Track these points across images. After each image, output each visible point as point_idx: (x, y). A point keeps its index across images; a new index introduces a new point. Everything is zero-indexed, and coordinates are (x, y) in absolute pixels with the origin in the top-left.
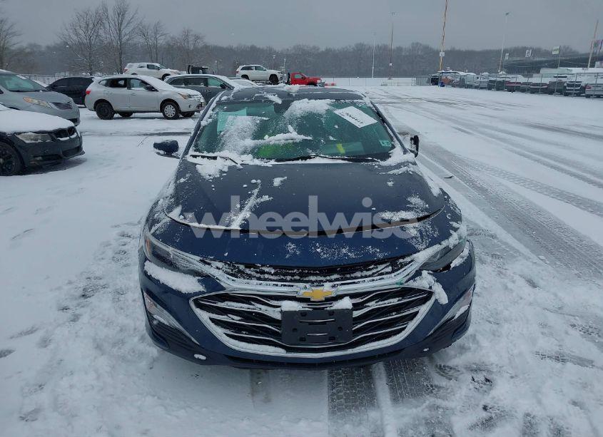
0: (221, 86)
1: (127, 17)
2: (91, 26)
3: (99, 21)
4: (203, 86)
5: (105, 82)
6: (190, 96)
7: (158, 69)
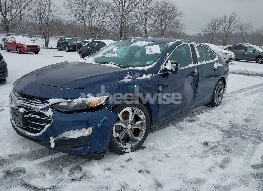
0: (253, 51)
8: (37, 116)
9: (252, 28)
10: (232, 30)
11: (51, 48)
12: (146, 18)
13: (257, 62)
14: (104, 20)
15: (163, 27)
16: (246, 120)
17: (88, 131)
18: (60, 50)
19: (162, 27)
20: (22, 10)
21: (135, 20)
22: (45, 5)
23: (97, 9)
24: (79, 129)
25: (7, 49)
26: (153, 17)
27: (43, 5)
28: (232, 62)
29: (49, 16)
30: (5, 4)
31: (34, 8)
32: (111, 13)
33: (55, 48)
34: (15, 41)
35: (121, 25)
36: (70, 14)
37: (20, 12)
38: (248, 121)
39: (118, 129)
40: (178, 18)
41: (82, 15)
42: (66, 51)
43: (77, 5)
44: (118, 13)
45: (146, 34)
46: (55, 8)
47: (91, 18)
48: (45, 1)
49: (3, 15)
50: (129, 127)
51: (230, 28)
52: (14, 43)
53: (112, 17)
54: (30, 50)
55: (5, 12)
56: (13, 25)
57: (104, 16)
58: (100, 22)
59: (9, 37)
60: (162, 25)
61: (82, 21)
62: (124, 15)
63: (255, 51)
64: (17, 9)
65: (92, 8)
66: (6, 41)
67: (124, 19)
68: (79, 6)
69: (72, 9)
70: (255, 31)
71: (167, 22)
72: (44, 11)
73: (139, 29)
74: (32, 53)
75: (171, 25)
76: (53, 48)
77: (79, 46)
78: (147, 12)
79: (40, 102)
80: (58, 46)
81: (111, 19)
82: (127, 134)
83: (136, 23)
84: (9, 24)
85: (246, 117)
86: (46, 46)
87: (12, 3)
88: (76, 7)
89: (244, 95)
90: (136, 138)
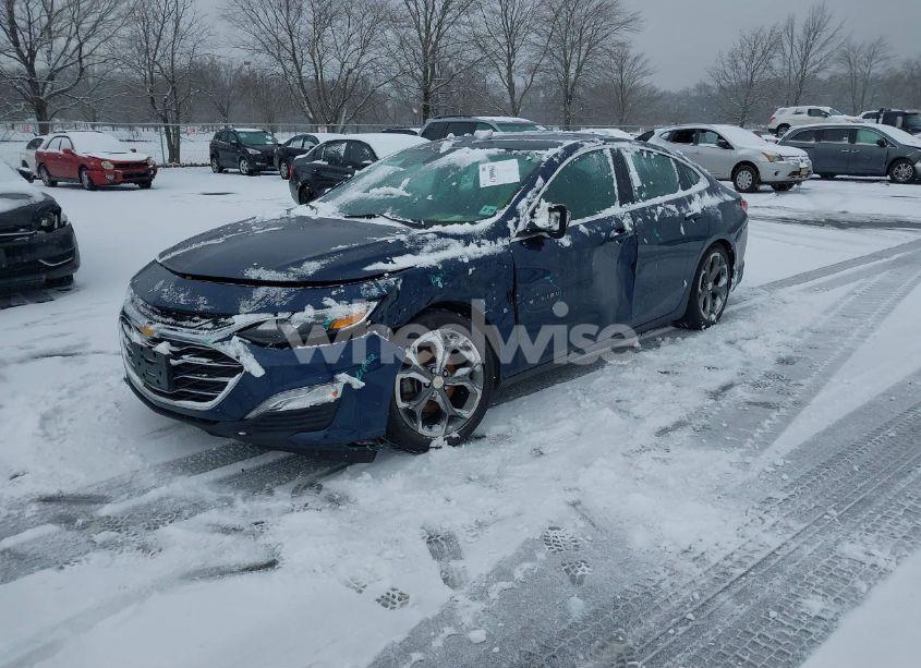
0: (878, 142)
1: (824, 36)
2: (759, 54)
3: (776, 44)
4: (846, 142)
5: (668, 134)
6: (781, 158)
7: (826, 115)
8: (204, 361)
9: (887, 58)
10: (814, 68)
11: (191, 165)
12: (510, 43)
13: (893, 181)
14: (364, 60)
15: (572, 70)
16: (783, 362)
17: (333, 391)
18: (221, 170)
19: (567, 71)
20: (86, 39)
21: (473, 54)
22: (161, 18)
23: (339, 23)
24: (311, 386)
25: (46, 178)
26: (533, 37)
27: (156, 18)
28: (804, 184)
29: (177, 56)
30: (30, 23)
31: (125, 31)
32: (389, 34)
33: (203, 165)
34: (73, 148)
35: (425, 72)
36: (246, 45)
37: (80, 46)
38: (787, 363)
39: (408, 388)
40: (623, 35)
41: (289, 46)
42: (241, 173)
43: (270, 13)
44: (413, 33)
45: (512, 98)
46: (195, 26)
47: (321, 52)
48: (161, 4)
49: (23, 59)
50: (438, 382)
51: (811, 61)
52: (69, 156)
53: (393, 47)
54: (125, 176)
55: (30, 50)
56: (59, 92)
57: (365, 44)
58: (351, 66)
59: (51, 136)
60: (567, 66)
61: (290, 65)
62: (434, 39)
63: (883, 142)
64: (70, 39)
65: (323, 20)
66: (40, 149)
67: (433, 52)
68: (278, 13)
69: (254, 28)
70: (899, 68)
71: (583, 53)
72: (159, 39)
73: (488, 82)
74: (132, 185)
75: (599, 63)
76: (196, 165)
77: (287, 154)
78: (512, 23)
79: (210, 325)
80: (212, 156)
81: (390, 54)
82: (432, 403)
83: (474, 63)
84: (43, 89)
85: (785, 353)
86: (171, 160)
87: (49, 17)
88: (268, 16)
89: (805, 290)
90: (457, 410)
